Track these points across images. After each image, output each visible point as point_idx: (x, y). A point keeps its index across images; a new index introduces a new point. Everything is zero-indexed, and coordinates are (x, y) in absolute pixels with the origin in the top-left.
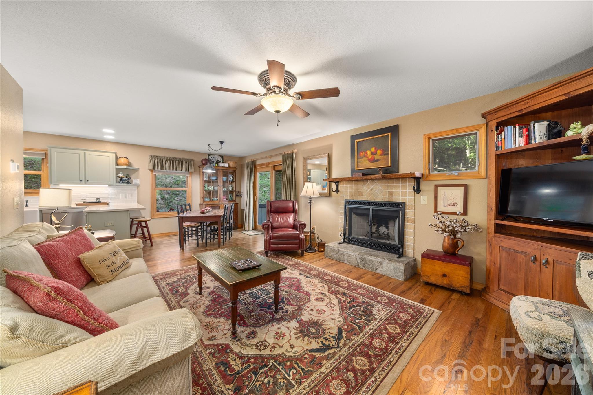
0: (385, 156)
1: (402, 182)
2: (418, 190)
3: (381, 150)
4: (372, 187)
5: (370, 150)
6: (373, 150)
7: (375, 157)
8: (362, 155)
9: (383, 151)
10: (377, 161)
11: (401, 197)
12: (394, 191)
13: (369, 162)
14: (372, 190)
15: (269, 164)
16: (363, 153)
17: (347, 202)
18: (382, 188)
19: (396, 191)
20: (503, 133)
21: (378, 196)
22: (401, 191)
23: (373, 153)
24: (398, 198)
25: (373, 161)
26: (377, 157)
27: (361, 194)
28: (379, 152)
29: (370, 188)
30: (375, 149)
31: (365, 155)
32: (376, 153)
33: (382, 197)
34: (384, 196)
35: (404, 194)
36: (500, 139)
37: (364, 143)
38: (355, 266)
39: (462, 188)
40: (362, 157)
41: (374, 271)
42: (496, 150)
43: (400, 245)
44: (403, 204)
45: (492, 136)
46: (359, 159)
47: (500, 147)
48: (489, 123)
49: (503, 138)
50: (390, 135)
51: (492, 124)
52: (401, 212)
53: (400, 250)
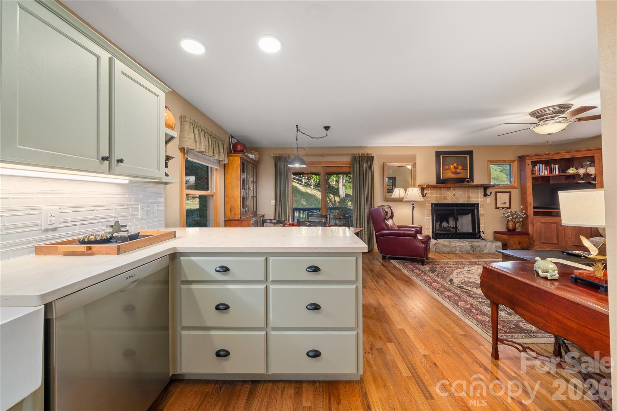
0: (465, 171)
1: (476, 190)
2: (485, 195)
3: (461, 166)
5: (453, 165)
6: (455, 165)
7: (457, 170)
8: (446, 168)
9: (463, 166)
10: (459, 173)
11: (475, 200)
12: (471, 195)
13: (453, 173)
14: (454, 195)
15: (320, 163)
16: (447, 166)
17: (432, 204)
18: (462, 193)
20: (536, 167)
21: (460, 199)
22: (475, 195)
23: (455, 167)
24: (473, 200)
25: (455, 173)
26: (459, 170)
27: (445, 198)
28: (460, 167)
29: (454, 193)
30: (457, 165)
31: (448, 168)
32: (458, 168)
33: (462, 200)
34: (464, 199)
35: (478, 197)
36: (534, 170)
37: (448, 159)
38: (467, 253)
39: (509, 194)
40: (446, 170)
41: (482, 253)
42: (532, 175)
43: (477, 232)
44: (477, 204)
45: (529, 168)
46: (444, 170)
47: (534, 174)
48: (527, 161)
49: (536, 169)
50: (468, 157)
51: (529, 162)
52: (476, 210)
53: (477, 235)
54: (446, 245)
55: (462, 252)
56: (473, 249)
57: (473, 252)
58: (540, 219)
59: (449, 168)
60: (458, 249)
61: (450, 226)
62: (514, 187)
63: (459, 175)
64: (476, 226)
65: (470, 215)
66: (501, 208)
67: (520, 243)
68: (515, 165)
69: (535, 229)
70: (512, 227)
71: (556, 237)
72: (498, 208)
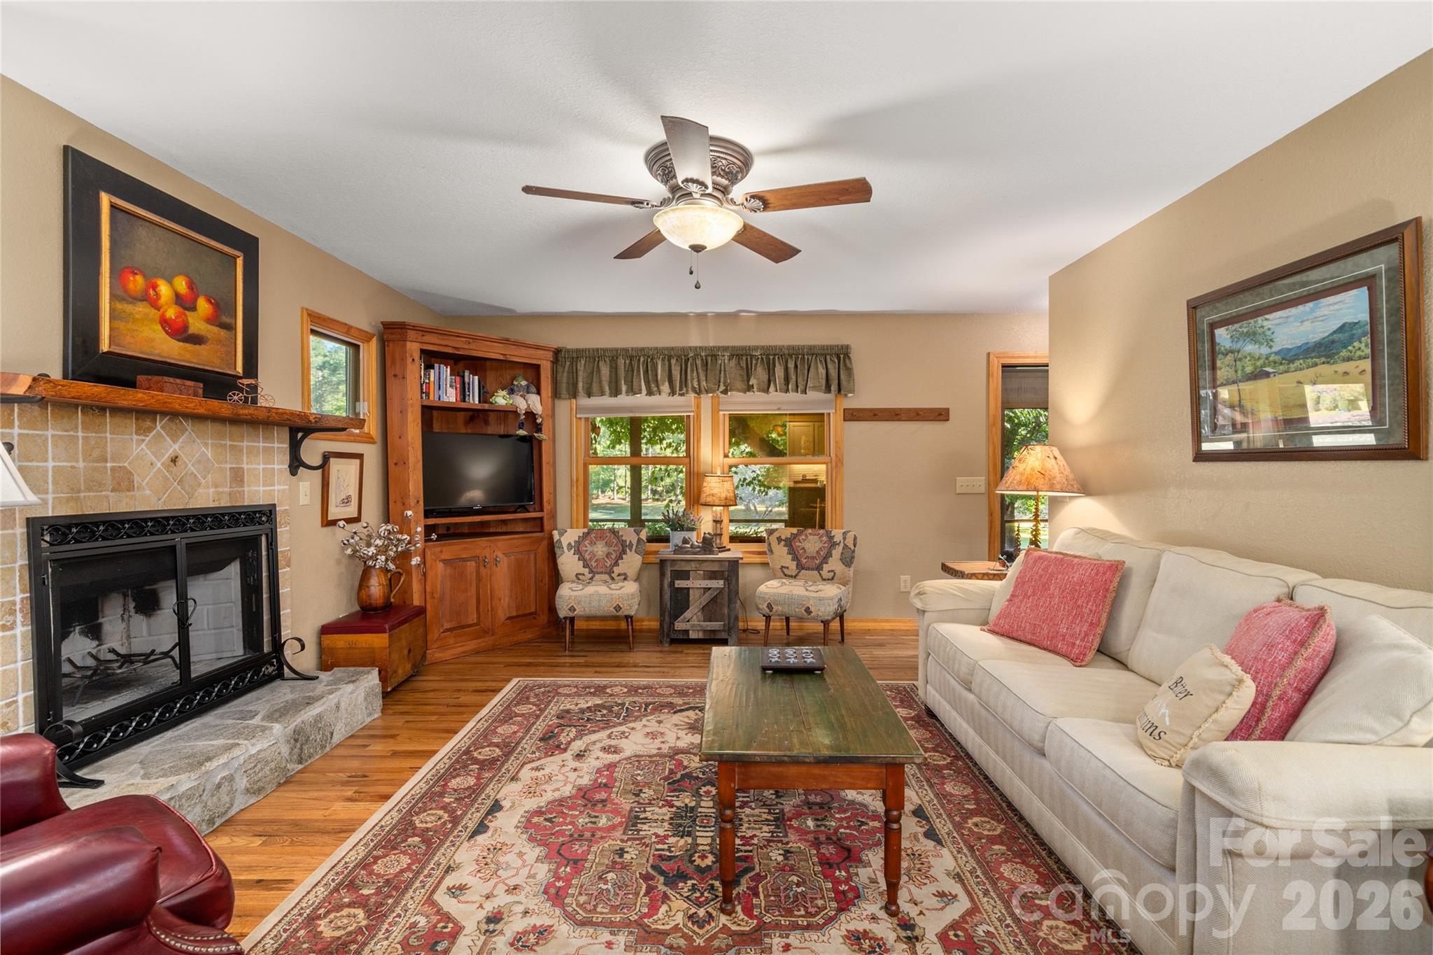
0: (223, 333)
1: (266, 439)
2: (296, 464)
3: (209, 301)
4: (176, 446)
5: (170, 282)
6: (181, 284)
7: (191, 320)
8: (131, 286)
9: (216, 306)
10: (197, 340)
11: (262, 489)
12: (245, 466)
13: (167, 332)
14: (174, 460)
16: (139, 279)
17: (38, 526)
18: (209, 455)
19: (249, 466)
20: (432, 372)
21: (199, 485)
22: (262, 466)
23: (178, 299)
24: (255, 494)
25: (179, 331)
26: (197, 324)
27: (124, 481)
28: (203, 305)
29: (171, 453)
30: (191, 285)
31: (146, 291)
32: (193, 308)
33: (212, 490)
34: (216, 487)
35: (269, 477)
36: (427, 381)
37: (142, 232)
38: (280, 785)
39: (357, 461)
40: (135, 299)
41: (328, 749)
42: (422, 398)
43: (267, 649)
44: (268, 514)
45: (414, 369)
46: (122, 300)
47: (428, 395)
48: (408, 344)
49: (432, 379)
50: (240, 262)
51: (413, 348)
52: (264, 538)
53: (272, 664)
54: (180, 797)
55: (260, 790)
56: (298, 746)
57: (300, 763)
58: (441, 552)
59: (151, 292)
60: (242, 783)
61: (113, 651)
62: (369, 440)
63: (197, 347)
64: (266, 617)
65: (233, 571)
66: (344, 520)
67: (410, 651)
68: (370, 354)
69: (428, 589)
70: (384, 596)
71: (475, 601)
72: (334, 523)
